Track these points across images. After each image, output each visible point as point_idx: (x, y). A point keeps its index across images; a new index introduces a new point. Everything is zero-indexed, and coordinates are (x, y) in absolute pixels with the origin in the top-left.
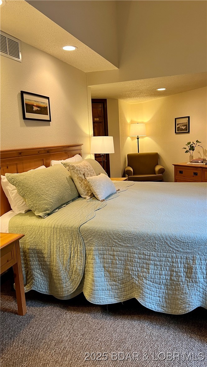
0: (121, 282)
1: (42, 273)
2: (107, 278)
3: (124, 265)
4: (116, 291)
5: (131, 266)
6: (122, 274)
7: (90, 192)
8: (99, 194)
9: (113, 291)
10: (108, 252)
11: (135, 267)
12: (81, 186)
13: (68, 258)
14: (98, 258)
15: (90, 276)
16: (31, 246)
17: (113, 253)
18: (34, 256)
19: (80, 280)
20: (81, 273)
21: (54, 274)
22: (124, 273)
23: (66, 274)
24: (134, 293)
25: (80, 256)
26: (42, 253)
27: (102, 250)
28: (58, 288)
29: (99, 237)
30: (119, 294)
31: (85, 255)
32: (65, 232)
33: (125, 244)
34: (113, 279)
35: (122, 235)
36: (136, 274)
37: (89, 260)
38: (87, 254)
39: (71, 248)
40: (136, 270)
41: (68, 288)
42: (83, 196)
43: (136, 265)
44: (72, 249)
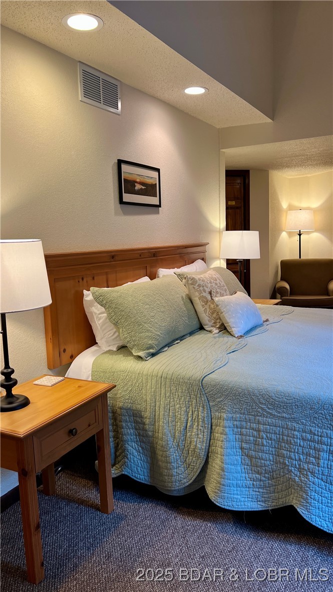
0: (269, 476)
1: (140, 448)
2: (246, 467)
3: (275, 447)
4: (261, 490)
5: (287, 450)
6: (272, 463)
7: (219, 322)
8: (234, 326)
9: (254, 489)
10: (249, 424)
11: (294, 452)
12: (205, 311)
13: (183, 428)
14: (231, 432)
15: (218, 461)
16: (124, 403)
17: (257, 427)
18: (128, 419)
19: (201, 466)
20: (203, 454)
21: (159, 453)
22: (275, 461)
23: (177, 454)
24: (292, 496)
25: (202, 427)
26: (141, 417)
27: (240, 421)
28: (165, 475)
29: (234, 397)
30: (265, 496)
31: (210, 425)
32: (179, 384)
33: (279, 413)
34: (256, 470)
35: (274, 398)
36: (295, 465)
37: (217, 435)
38: (213, 424)
39: (187, 413)
40: (297, 457)
41: (181, 477)
42: (208, 328)
43: (296, 450)
44: (190, 413)
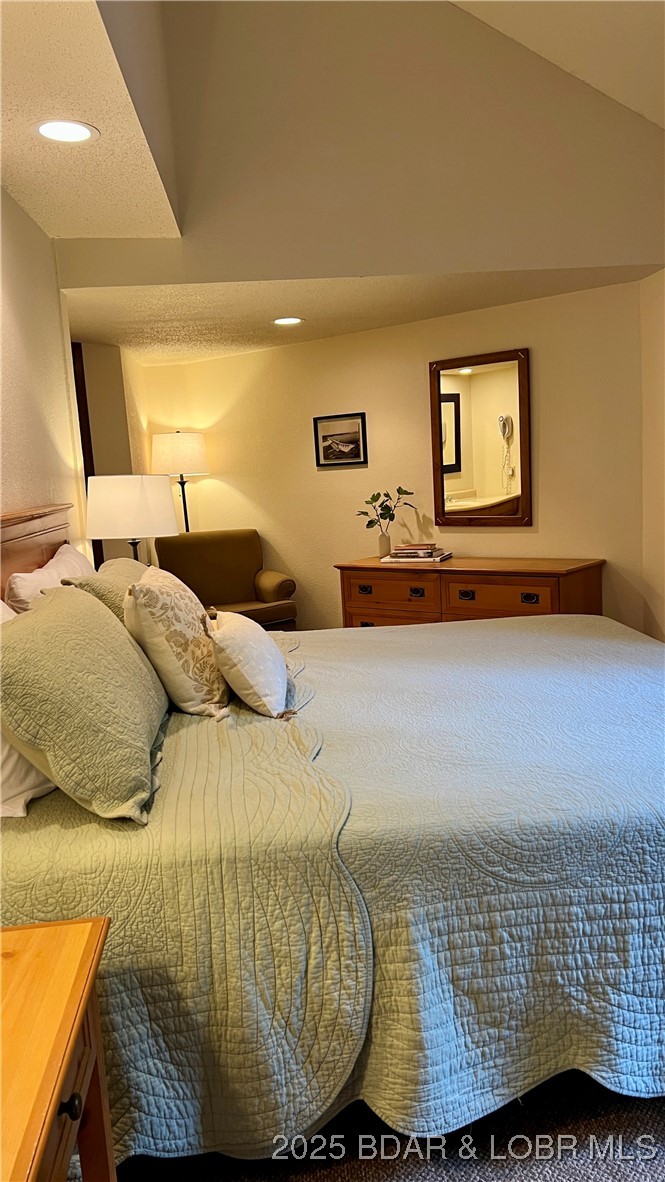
0: (520, 1023)
1: (171, 1067)
2: (465, 1020)
3: (530, 954)
4: (499, 1061)
5: (558, 953)
6: (525, 991)
7: (218, 689)
8: (267, 691)
9: (486, 1064)
10: (467, 918)
11: (573, 952)
12: (185, 667)
13: (297, 976)
14: (428, 949)
15: (402, 1029)
16: (110, 958)
17: (487, 919)
18: (127, 1000)
19: (356, 1055)
20: (358, 1026)
21: (230, 1060)
22: (531, 984)
23: (287, 1048)
24: (572, 1051)
25: (352, 958)
26: (169, 981)
27: (445, 917)
28: (254, 1114)
29: (425, 866)
30: (508, 1070)
31: (371, 949)
32: (276, 868)
33: (533, 874)
34: (489, 1019)
35: (519, 843)
36: (578, 979)
37: (391, 967)
38: (379, 944)
39: (307, 934)
40: (580, 962)
41: (301, 1103)
42: (193, 706)
43: (578, 947)
44: (313, 935)
